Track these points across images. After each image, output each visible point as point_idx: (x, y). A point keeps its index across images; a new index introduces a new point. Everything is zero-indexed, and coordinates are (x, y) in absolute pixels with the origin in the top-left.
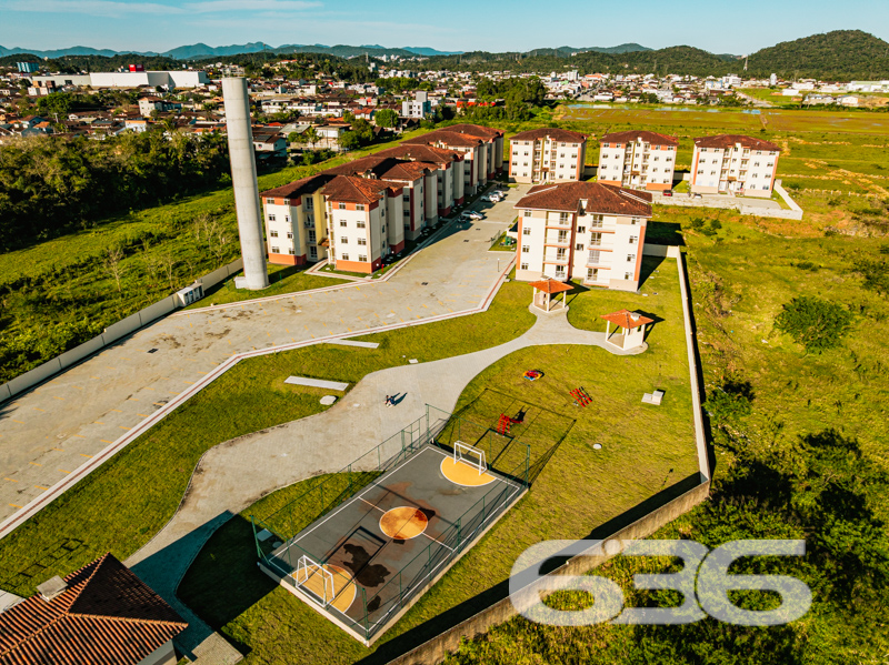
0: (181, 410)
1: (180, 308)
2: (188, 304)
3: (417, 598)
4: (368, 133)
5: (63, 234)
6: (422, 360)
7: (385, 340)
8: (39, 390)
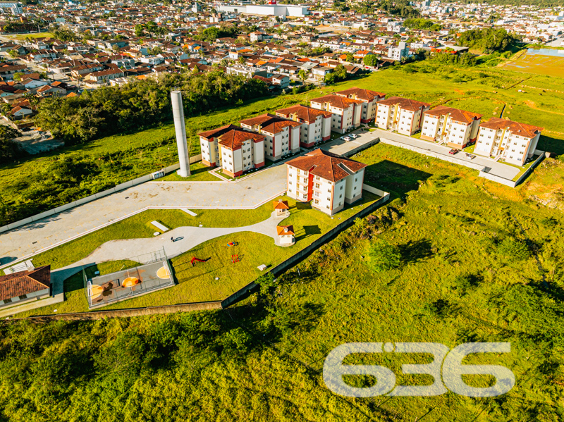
0: (114, 225)
1: (152, 180)
2: (156, 179)
3: (112, 303)
4: (342, 74)
5: (150, 128)
6: (204, 226)
7: (200, 213)
8: (85, 205)
